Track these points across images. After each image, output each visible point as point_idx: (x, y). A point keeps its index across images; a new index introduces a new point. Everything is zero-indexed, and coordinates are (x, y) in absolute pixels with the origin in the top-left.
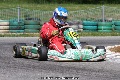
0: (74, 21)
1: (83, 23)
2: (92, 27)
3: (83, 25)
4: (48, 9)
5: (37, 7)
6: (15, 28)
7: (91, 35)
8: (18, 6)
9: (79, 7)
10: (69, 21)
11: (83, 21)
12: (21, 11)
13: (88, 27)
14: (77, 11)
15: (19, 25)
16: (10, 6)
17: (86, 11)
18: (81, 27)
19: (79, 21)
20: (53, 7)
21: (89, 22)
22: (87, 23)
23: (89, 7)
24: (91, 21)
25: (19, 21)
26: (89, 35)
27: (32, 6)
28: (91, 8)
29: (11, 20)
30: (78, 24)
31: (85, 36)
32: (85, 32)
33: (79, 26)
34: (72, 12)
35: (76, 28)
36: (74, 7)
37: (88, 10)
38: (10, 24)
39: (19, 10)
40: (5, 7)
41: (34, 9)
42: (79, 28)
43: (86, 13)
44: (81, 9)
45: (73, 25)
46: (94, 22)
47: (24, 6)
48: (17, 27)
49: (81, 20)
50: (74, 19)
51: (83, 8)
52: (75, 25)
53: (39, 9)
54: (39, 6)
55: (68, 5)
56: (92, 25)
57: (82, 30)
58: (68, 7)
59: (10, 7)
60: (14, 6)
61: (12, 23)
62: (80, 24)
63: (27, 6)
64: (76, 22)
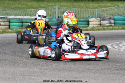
0: (106, 17)
1: (114, 18)
2: (122, 21)
3: (114, 20)
4: (84, 6)
5: (73, 5)
6: (54, 24)
7: (121, 28)
8: (58, 4)
9: (111, 4)
10: (102, 17)
11: (114, 17)
12: (59, 9)
13: (119, 21)
14: (109, 8)
15: (57, 21)
16: (50, 4)
17: (117, 7)
18: (112, 21)
19: (110, 16)
20: (88, 4)
21: (119, 17)
22: (118, 18)
23: (120, 4)
24: (121, 16)
25: (57, 18)
26: (119, 29)
27: (69, 4)
28: (122, 4)
29: (50, 17)
30: (110, 19)
31: (116, 30)
32: (116, 26)
33: (111, 21)
34: (104, 9)
35: (108, 22)
36: (107, 4)
37: (118, 7)
38: (50, 21)
39: (57, 8)
40: (46, 6)
41: (71, 7)
42: (110, 23)
43: (116, 9)
44: (112, 6)
45: (105, 20)
46: (123, 17)
47: (62, 4)
48: (56, 23)
49: (112, 16)
50: (106, 15)
51: (114, 4)
52: (107, 20)
53: (76, 7)
54: (75, 4)
55: (101, 2)
56: (122, 19)
57: (113, 24)
58: (101, 4)
59: (51, 6)
60: (53, 4)
61: (51, 20)
62: (111, 19)
63: (65, 4)
64: (107, 18)
